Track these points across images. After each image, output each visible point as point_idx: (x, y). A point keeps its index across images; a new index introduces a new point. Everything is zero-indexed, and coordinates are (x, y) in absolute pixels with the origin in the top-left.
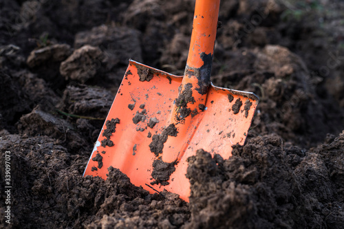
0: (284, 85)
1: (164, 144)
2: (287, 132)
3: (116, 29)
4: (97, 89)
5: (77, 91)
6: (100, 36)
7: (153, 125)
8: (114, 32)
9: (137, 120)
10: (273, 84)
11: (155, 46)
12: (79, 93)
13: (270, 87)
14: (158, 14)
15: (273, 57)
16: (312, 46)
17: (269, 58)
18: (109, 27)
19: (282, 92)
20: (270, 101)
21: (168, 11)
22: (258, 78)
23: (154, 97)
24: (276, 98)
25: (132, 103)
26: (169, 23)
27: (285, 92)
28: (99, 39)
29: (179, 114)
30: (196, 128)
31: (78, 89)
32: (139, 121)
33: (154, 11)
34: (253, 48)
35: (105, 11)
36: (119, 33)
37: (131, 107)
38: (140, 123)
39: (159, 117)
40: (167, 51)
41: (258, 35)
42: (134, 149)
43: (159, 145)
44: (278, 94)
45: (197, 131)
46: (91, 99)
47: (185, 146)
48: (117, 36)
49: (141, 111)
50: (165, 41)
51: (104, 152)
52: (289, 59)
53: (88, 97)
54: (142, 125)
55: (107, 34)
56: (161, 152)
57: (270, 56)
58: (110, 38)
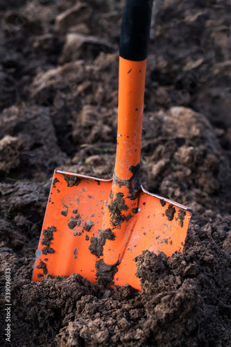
0: (196, 151)
1: (104, 247)
2: (204, 197)
3: (27, 110)
4: (27, 183)
5: (9, 188)
6: (13, 118)
7: (88, 228)
8: (26, 113)
9: (72, 225)
10: (186, 152)
11: (65, 119)
12: (12, 190)
13: (183, 155)
14: (63, 86)
15: (178, 119)
16: (209, 96)
17: (175, 121)
18: (20, 109)
19: (195, 159)
20: (185, 168)
21: (71, 81)
22: (170, 147)
23: (84, 201)
24: (190, 165)
25: (65, 210)
26: (75, 94)
27: (198, 159)
28: (11, 121)
29: (114, 220)
30: (132, 231)
31: (9, 185)
32: (75, 226)
33: (58, 83)
34: (158, 110)
35: (11, 89)
36: (30, 113)
37: (64, 214)
38: (76, 228)
39: (94, 220)
40: (78, 124)
41: (161, 96)
42: (75, 252)
43: (98, 248)
44: (191, 161)
45: (134, 233)
46: (24, 194)
47: (124, 248)
48: (29, 116)
49: (75, 216)
50: (74, 113)
51: (46, 260)
52: (194, 120)
53: (20, 193)
54: (78, 229)
55: (19, 116)
56: (102, 255)
57: (175, 118)
58: (22, 119)
